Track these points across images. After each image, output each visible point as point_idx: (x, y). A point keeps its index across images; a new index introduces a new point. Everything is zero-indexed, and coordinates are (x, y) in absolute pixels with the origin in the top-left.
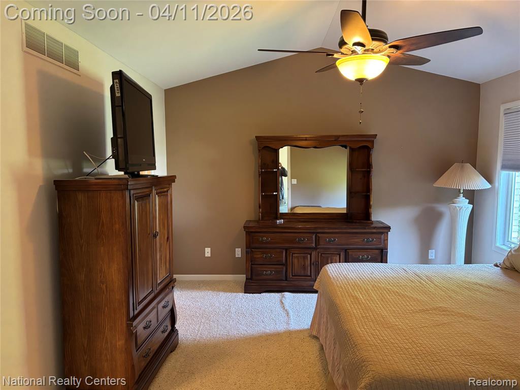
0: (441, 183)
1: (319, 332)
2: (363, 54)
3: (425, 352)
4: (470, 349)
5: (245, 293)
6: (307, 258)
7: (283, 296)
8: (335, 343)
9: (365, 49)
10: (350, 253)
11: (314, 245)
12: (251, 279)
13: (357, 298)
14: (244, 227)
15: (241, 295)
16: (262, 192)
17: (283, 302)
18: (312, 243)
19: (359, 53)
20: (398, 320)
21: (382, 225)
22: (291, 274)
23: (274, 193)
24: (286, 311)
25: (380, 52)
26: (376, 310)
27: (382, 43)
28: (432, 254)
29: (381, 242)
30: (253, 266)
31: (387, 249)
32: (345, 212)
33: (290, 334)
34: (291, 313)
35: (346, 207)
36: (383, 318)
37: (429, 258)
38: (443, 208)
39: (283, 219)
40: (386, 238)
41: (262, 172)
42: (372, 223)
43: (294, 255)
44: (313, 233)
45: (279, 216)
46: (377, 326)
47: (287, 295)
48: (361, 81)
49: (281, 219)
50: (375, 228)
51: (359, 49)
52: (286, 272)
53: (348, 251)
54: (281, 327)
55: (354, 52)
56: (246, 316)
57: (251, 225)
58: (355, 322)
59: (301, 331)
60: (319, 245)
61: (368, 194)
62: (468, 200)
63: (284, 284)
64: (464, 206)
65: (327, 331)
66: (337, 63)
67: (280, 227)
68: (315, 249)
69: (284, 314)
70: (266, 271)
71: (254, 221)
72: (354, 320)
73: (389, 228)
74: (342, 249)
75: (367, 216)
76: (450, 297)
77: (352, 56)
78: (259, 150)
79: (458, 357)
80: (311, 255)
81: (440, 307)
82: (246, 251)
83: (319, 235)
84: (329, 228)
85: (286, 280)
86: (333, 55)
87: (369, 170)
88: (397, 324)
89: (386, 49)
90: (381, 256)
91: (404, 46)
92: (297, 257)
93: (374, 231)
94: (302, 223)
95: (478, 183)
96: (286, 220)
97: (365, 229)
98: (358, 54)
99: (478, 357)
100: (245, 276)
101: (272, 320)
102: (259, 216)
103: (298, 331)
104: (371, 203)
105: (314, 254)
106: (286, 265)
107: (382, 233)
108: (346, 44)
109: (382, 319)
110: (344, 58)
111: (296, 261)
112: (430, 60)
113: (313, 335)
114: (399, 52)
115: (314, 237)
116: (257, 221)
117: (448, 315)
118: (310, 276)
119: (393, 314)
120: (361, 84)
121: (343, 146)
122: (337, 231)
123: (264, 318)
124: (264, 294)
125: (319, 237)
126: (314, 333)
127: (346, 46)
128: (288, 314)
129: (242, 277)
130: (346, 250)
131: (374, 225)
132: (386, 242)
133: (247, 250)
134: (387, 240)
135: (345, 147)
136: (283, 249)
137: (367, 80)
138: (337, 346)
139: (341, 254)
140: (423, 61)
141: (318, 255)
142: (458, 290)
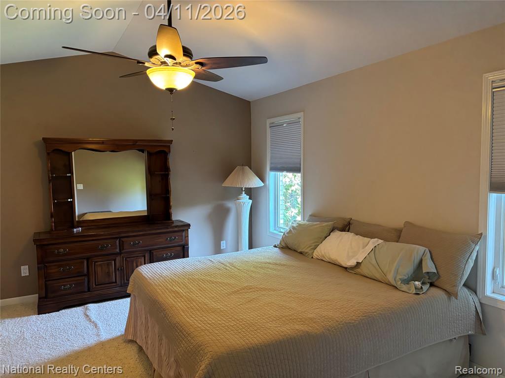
0: (227, 183)
1: (135, 334)
2: (173, 66)
3: (247, 325)
4: (277, 314)
5: (38, 314)
6: (112, 265)
7: (87, 309)
8: (161, 340)
9: (175, 62)
10: (154, 253)
11: (118, 250)
12: (46, 297)
13: (178, 293)
14: (34, 240)
15: (35, 317)
16: (54, 200)
17: (88, 314)
18: (116, 248)
19: (169, 64)
20: (218, 304)
21: (182, 224)
22: (94, 284)
23: (69, 200)
24: (93, 322)
25: (187, 66)
26: (198, 299)
27: (189, 59)
28: (223, 245)
29: (182, 239)
30: (48, 283)
31: (188, 245)
32: (146, 214)
33: (102, 345)
34: (100, 324)
35: (146, 209)
36: (206, 305)
37: (222, 248)
38: (230, 204)
39: (81, 227)
40: (187, 235)
41: (52, 177)
42: (173, 223)
43: (96, 263)
44: (117, 238)
45: (75, 224)
46: (203, 313)
47: (91, 306)
48: (171, 90)
49: (78, 227)
50: (176, 227)
51: (169, 61)
52: (89, 282)
53: (152, 251)
54: (91, 341)
55: (164, 63)
56: (46, 339)
57: (42, 237)
58: (183, 314)
59: (114, 340)
60: (123, 249)
61: (168, 195)
62: (248, 197)
63: (87, 295)
64: (245, 201)
65: (147, 331)
66: (148, 72)
67: (78, 235)
68: (120, 253)
69: (91, 326)
70: (64, 286)
71: (45, 233)
72: (181, 313)
73: (189, 226)
74: (147, 251)
75: (167, 216)
76: (251, 277)
77: (161, 67)
78: (48, 154)
79: (271, 323)
80: (115, 260)
81: (247, 286)
82: (38, 268)
83: (123, 239)
84: (133, 232)
85: (89, 290)
86: (144, 63)
87: (167, 173)
88: (219, 307)
89: (192, 65)
90: (183, 252)
91: (208, 64)
92: (101, 265)
93: (176, 229)
94: (103, 230)
95: (255, 182)
96: (84, 228)
97: (168, 229)
98: (168, 66)
99: (284, 319)
100: (37, 295)
101: (79, 336)
102: (52, 226)
103: (111, 340)
104: (171, 204)
105: (118, 259)
106: (88, 275)
107: (183, 231)
108: (157, 54)
109: (205, 307)
110: (155, 68)
111: (99, 269)
112: (223, 79)
113: (129, 339)
114: (203, 68)
115: (118, 242)
116: (50, 232)
117: (254, 291)
118: (116, 282)
119: (213, 300)
120: (171, 93)
121: (139, 150)
122: (141, 233)
123: (68, 336)
124: (63, 311)
125: (123, 241)
126: (130, 337)
127: (156, 57)
128: (96, 326)
129: (34, 298)
130: (150, 251)
131: (175, 224)
132: (187, 238)
133: (39, 265)
134: (188, 236)
135: (143, 151)
136: (85, 259)
137: (176, 90)
138: (164, 341)
139: (146, 255)
140: (217, 78)
141: (123, 259)
142: (255, 270)
